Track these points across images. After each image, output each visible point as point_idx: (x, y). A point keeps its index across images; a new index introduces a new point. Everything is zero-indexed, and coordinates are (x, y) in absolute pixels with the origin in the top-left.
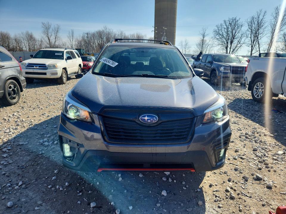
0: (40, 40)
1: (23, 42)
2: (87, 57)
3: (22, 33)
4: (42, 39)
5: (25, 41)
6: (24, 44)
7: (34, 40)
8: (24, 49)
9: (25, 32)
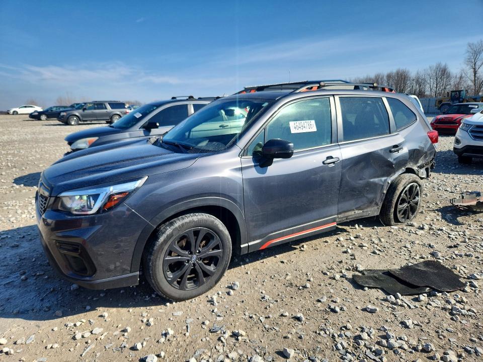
0: (458, 76)
1: (429, 81)
2: (469, 105)
3: (430, 67)
4: (463, 75)
5: (431, 80)
6: (428, 86)
7: (449, 76)
8: (427, 93)
9: (434, 65)
